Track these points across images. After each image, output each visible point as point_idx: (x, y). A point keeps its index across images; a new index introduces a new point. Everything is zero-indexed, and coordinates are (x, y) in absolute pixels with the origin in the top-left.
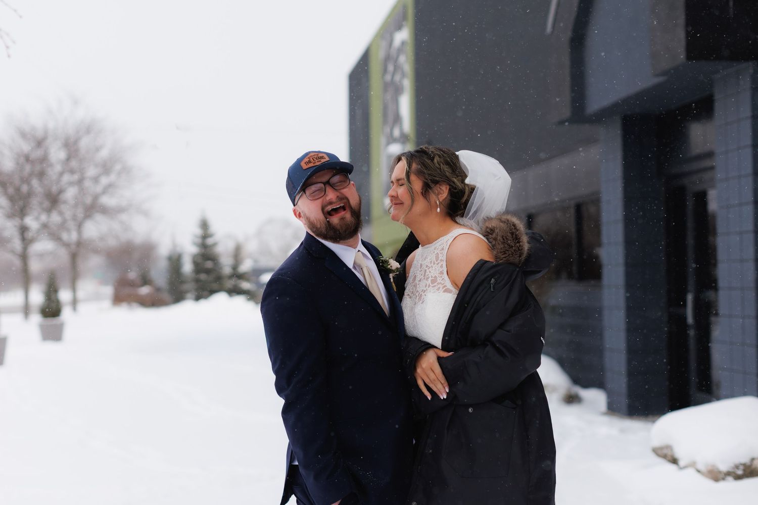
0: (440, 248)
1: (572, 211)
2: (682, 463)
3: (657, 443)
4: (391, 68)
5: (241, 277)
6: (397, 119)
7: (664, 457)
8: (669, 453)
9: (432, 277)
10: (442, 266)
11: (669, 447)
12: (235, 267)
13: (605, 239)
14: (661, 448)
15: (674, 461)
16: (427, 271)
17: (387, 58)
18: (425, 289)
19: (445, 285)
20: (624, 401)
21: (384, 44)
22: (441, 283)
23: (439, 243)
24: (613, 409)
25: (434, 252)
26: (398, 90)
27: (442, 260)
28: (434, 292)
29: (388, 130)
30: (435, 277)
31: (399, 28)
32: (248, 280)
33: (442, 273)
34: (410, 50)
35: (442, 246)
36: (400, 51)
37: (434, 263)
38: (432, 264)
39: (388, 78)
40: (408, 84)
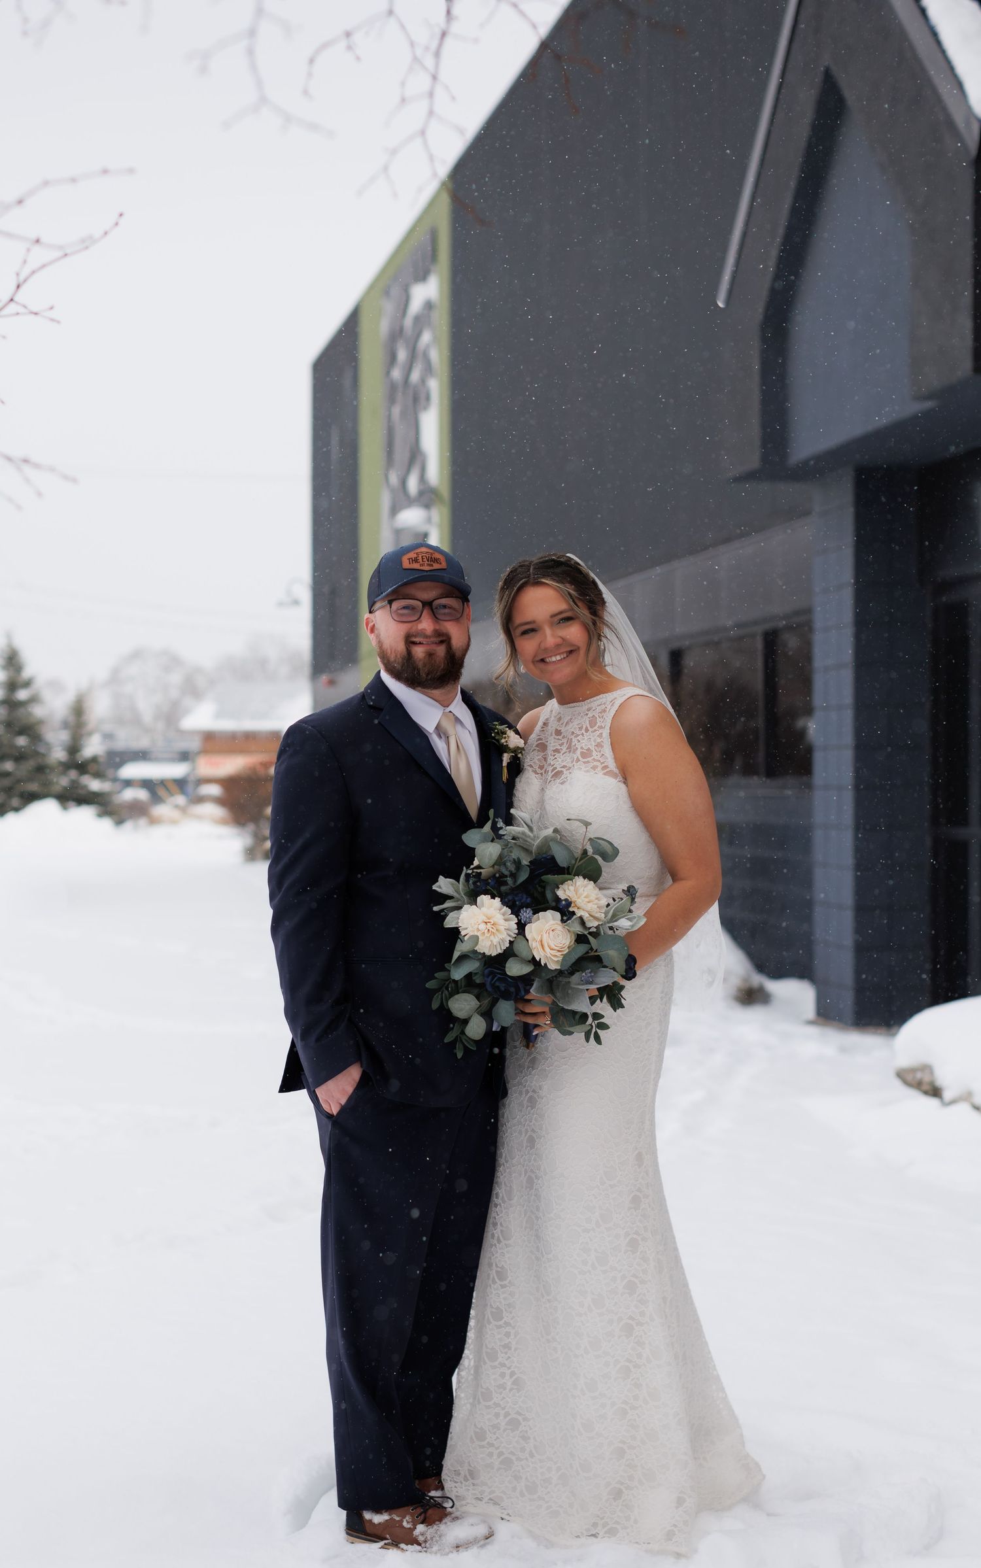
0: (599, 709)
1: (759, 644)
2: (948, 1095)
3: (904, 1062)
4: (402, 355)
5: (82, 768)
6: (415, 455)
7: (918, 1085)
8: (927, 1078)
9: (582, 748)
10: (601, 735)
11: (927, 1068)
12: (73, 749)
13: (818, 698)
14: (913, 1070)
15: (935, 1092)
16: (573, 740)
17: (396, 334)
18: (571, 765)
19: (606, 764)
20: (847, 1000)
21: (389, 307)
22: (599, 761)
23: (598, 702)
24: (826, 1014)
25: (587, 714)
26: (417, 400)
27: (601, 727)
28: (587, 771)
29: (394, 479)
30: (588, 750)
31: (422, 276)
32: (98, 775)
33: (599, 745)
34: (441, 319)
35: (603, 707)
36: (421, 321)
37: (587, 730)
38: (583, 731)
39: (396, 374)
40: (437, 388)
